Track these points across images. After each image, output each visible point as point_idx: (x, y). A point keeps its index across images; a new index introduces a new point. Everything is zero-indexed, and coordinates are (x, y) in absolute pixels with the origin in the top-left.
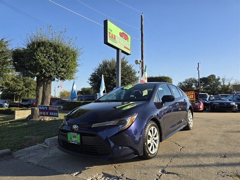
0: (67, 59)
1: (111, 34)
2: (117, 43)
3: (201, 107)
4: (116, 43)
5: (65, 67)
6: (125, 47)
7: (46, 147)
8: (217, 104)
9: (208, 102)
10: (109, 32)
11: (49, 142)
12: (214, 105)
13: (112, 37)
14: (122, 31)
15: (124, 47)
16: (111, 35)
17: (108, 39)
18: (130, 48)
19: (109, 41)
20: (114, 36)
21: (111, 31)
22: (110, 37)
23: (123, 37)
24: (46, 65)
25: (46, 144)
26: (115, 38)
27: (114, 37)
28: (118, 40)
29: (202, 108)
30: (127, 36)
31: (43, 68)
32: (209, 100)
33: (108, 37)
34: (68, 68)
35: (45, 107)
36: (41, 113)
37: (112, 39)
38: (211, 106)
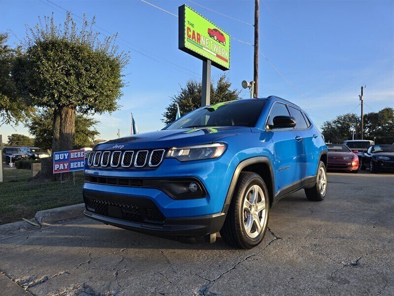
0: (97, 72)
1: (192, 31)
2: (204, 48)
3: (354, 164)
4: (201, 47)
5: (95, 87)
6: (218, 56)
7: (34, 225)
8: (387, 158)
9: (370, 155)
10: (188, 29)
11: (41, 218)
12: (380, 161)
13: (194, 37)
14: (213, 27)
15: (215, 55)
16: (191, 33)
17: (186, 40)
18: (228, 59)
19: (188, 45)
20: (198, 34)
21: (193, 25)
22: (189, 36)
23: (214, 37)
24: (59, 83)
25: (36, 219)
26: (199, 39)
27: (197, 38)
28: (205, 43)
29: (356, 166)
30: (222, 35)
31: (53, 88)
32: (371, 152)
33: (186, 36)
34: (100, 89)
35: (65, 154)
36: (56, 167)
37: (194, 40)
38: (374, 163)
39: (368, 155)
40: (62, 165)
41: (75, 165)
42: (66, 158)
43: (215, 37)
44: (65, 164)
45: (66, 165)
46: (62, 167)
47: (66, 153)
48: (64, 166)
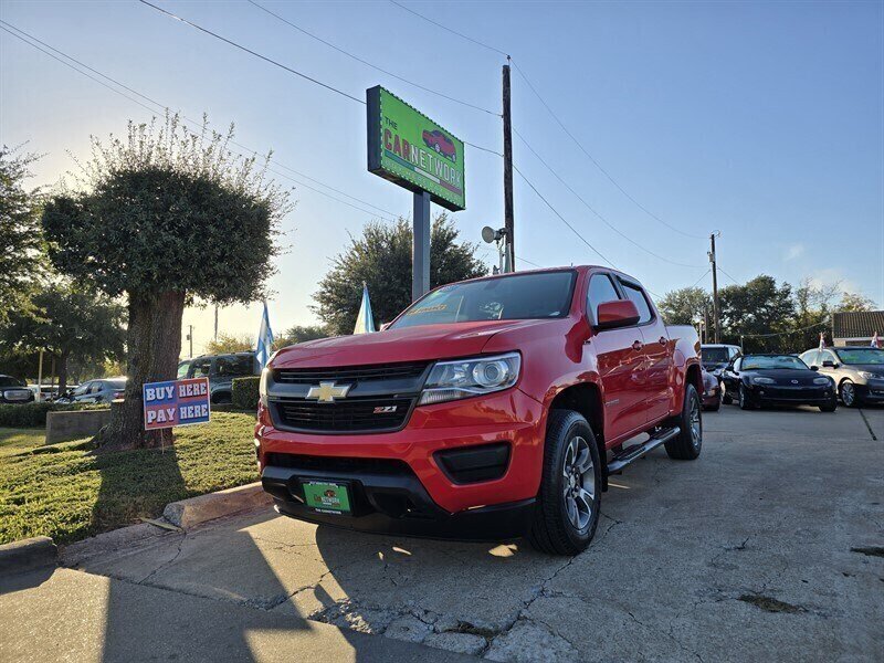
1: (393, 137)
2: (416, 169)
4: (411, 167)
6: (443, 183)
7: (168, 530)
8: (770, 381)
9: (737, 374)
10: (388, 132)
11: (178, 516)
12: (758, 387)
13: (397, 149)
14: (432, 127)
15: (438, 181)
16: (392, 141)
17: (382, 154)
19: (386, 163)
20: (405, 143)
21: (394, 125)
22: (389, 146)
23: (434, 147)
24: (164, 251)
25: (167, 520)
26: (407, 152)
27: (403, 149)
28: (419, 159)
30: (450, 141)
31: (151, 262)
32: (741, 370)
33: (383, 147)
35: (167, 388)
36: (150, 415)
37: (397, 154)
38: (746, 390)
39: (734, 376)
40: (161, 412)
41: (190, 412)
42: (170, 396)
43: (437, 146)
44: (168, 411)
45: (171, 413)
46: (161, 416)
47: (169, 385)
48: (166, 414)
